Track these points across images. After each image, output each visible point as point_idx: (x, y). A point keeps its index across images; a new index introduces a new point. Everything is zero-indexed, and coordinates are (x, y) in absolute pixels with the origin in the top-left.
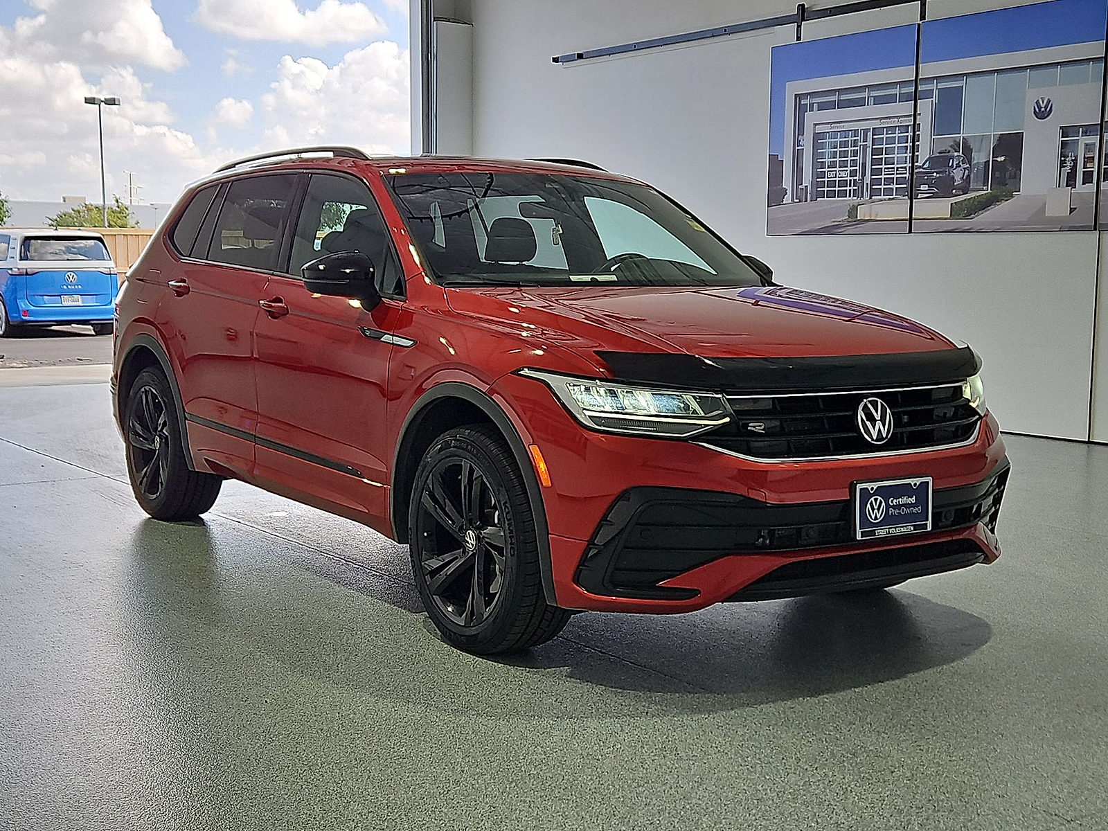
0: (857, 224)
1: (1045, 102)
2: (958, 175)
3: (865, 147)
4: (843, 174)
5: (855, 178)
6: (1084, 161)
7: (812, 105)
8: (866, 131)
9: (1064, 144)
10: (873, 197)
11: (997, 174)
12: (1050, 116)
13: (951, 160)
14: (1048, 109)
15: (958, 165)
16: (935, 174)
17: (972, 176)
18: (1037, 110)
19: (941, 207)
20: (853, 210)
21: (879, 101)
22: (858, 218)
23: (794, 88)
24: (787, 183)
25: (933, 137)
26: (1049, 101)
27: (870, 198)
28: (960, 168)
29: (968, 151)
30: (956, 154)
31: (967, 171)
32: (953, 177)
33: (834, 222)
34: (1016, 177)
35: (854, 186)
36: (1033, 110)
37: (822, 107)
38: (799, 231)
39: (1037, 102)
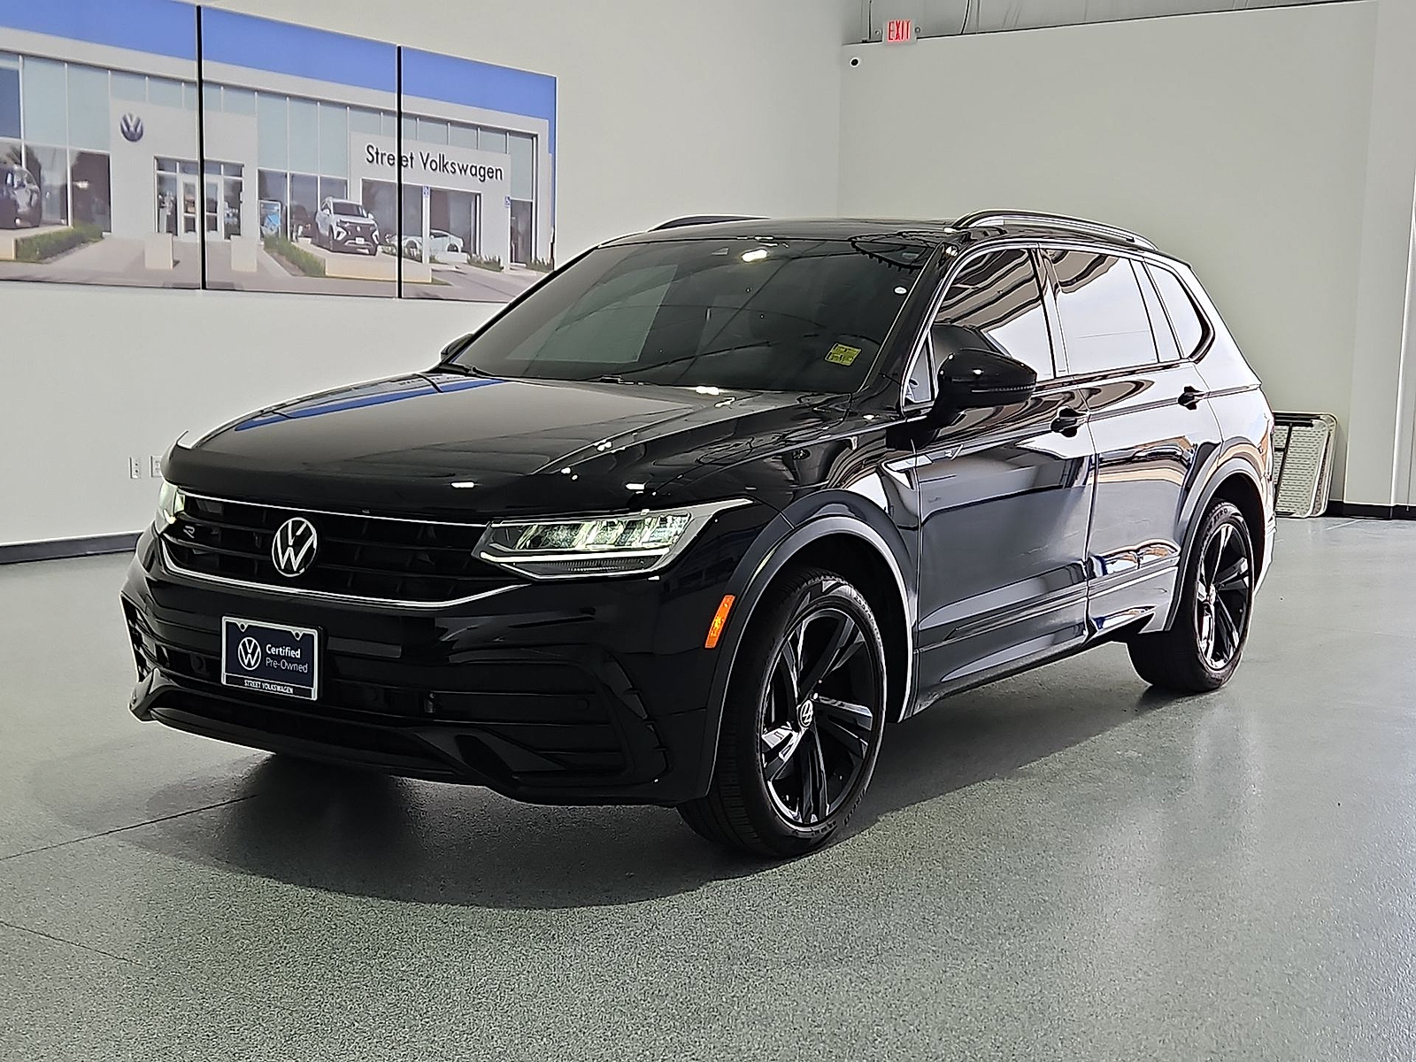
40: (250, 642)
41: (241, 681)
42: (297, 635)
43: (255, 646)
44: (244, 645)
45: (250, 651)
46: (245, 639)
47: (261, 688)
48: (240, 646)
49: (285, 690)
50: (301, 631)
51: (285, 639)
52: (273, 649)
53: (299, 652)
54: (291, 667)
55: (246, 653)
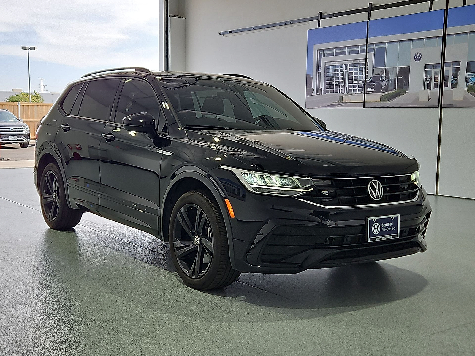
0: (342, 104)
1: (419, 54)
2: (383, 84)
3: (346, 72)
4: (337, 83)
5: (342, 85)
6: (434, 79)
7: (324, 54)
8: (346, 65)
9: (426, 72)
10: (349, 93)
11: (399, 84)
12: (421, 60)
13: (381, 78)
14: (420, 57)
15: (384, 80)
16: (374, 84)
17: (389, 84)
18: (415, 57)
19: (377, 97)
20: (341, 98)
21: (351, 53)
22: (343, 101)
23: (317, 47)
24: (314, 87)
25: (373, 68)
26: (420, 54)
27: (348, 93)
28: (384, 81)
29: (387, 74)
30: (383, 75)
31: (387, 83)
32: (381, 85)
33: (333, 103)
34: (407, 85)
35: (341, 88)
36: (414, 58)
37: (329, 55)
38: (319, 106)
39: (416, 54)
40: (376, 225)
41: (375, 239)
42: (393, 218)
43: (378, 225)
44: (374, 226)
45: (376, 228)
46: (375, 224)
47: (382, 239)
48: (373, 227)
49: (389, 237)
50: (394, 216)
51: (389, 220)
52: (384, 225)
53: (392, 223)
54: (390, 229)
55: (375, 229)
